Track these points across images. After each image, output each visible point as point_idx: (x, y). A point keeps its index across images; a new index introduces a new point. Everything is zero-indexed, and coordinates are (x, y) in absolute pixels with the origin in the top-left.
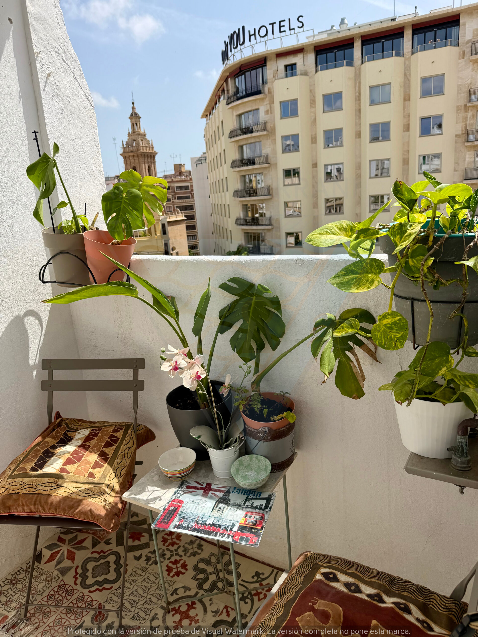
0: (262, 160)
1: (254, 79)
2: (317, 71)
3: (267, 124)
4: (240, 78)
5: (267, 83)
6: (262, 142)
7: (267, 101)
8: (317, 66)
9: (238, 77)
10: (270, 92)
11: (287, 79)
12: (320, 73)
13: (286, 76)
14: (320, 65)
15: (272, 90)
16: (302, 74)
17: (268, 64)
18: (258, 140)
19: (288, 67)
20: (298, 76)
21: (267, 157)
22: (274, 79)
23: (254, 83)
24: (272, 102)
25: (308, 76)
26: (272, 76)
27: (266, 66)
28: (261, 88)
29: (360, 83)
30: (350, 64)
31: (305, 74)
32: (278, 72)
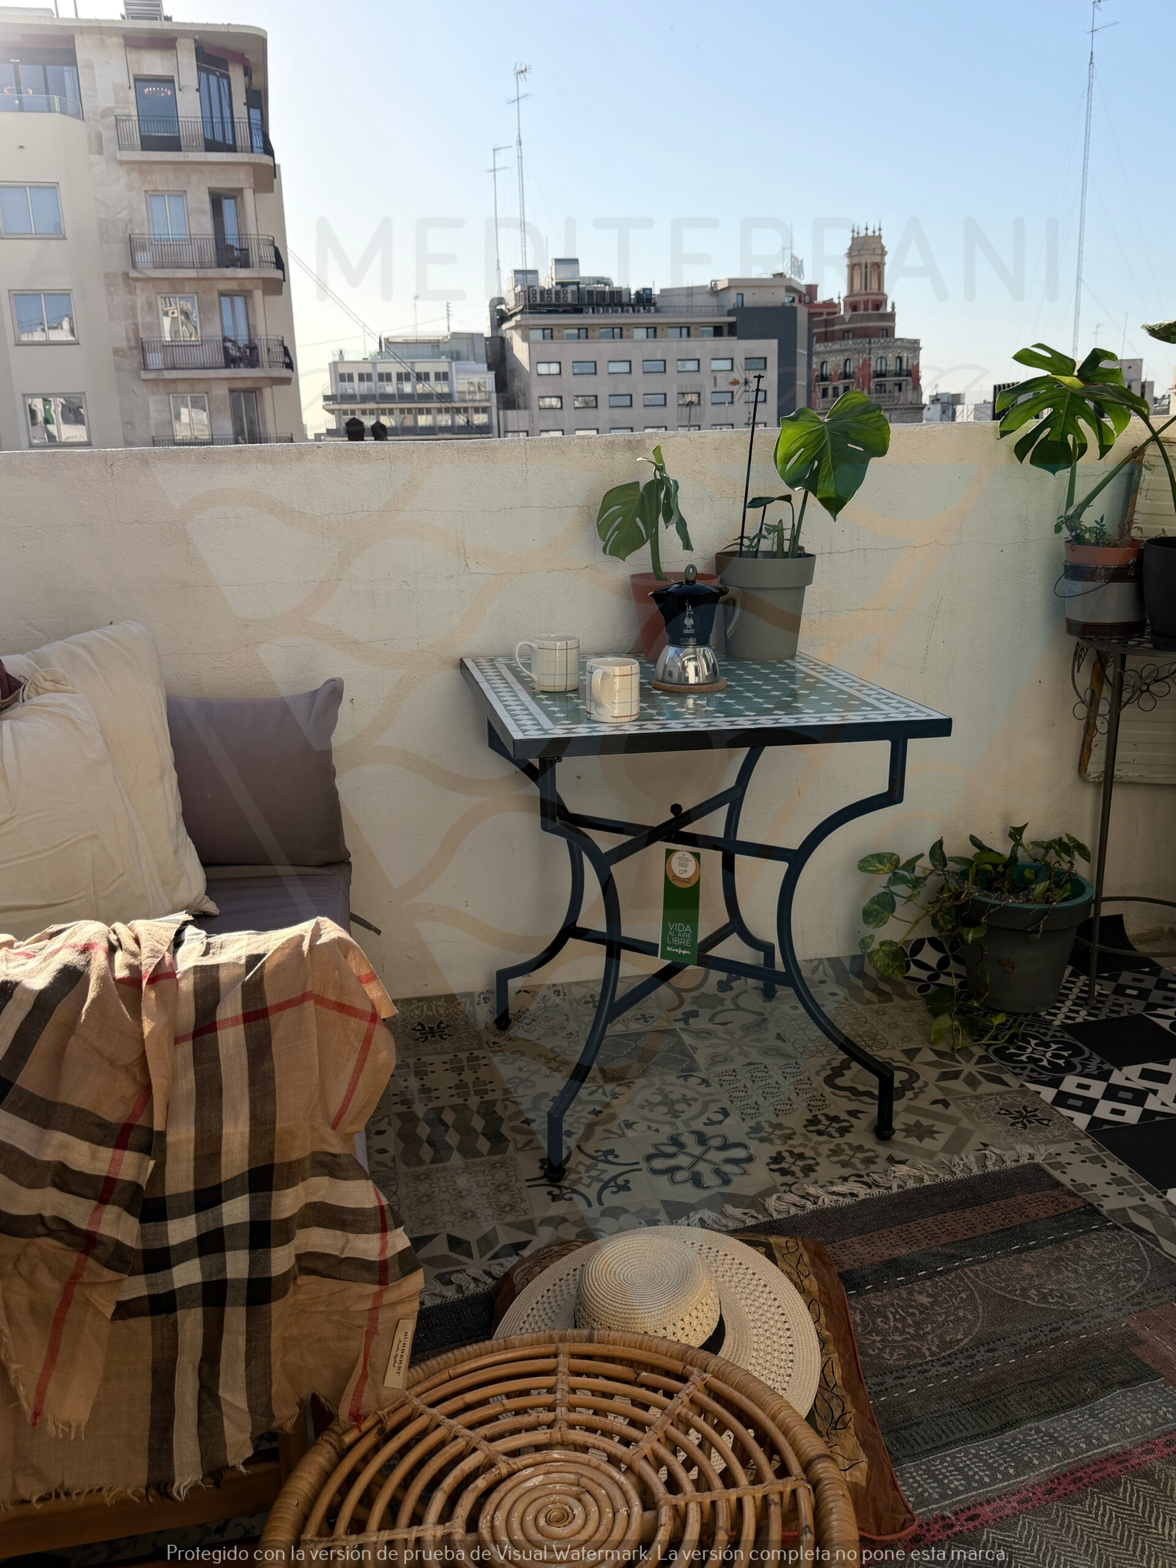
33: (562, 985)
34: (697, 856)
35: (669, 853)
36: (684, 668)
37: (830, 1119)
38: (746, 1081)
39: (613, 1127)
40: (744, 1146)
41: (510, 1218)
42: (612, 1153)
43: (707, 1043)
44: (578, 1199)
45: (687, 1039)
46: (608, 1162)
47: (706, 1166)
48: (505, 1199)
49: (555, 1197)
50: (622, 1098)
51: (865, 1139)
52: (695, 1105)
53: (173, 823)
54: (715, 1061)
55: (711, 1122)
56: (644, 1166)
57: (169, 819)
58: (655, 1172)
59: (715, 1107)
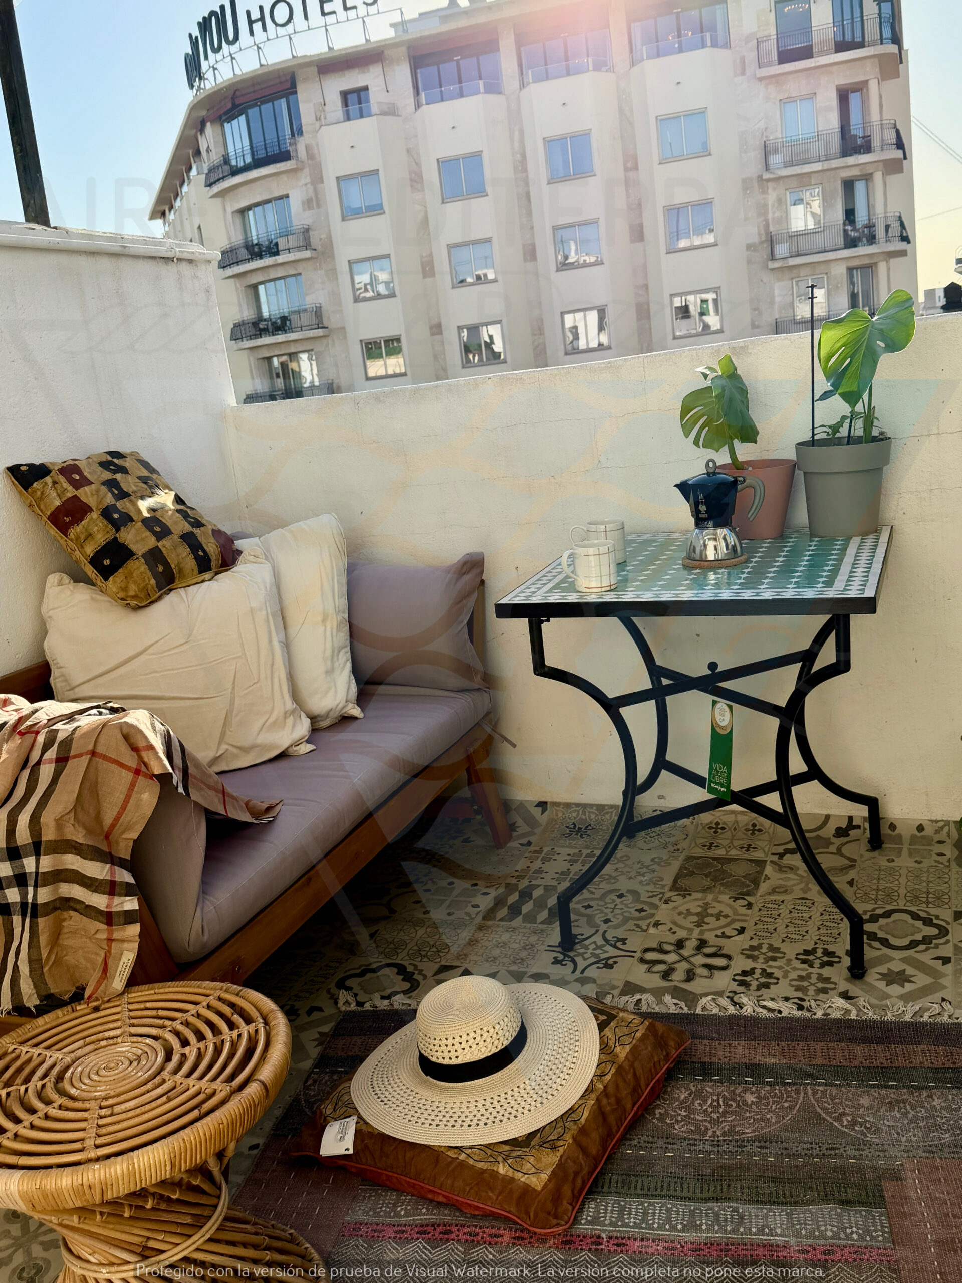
0: (306, 319)
1: (269, 125)
2: (418, 105)
3: (311, 233)
4: (235, 122)
5: (300, 133)
6: (303, 276)
7: (305, 178)
8: (417, 92)
9: (229, 120)
10: (311, 156)
11: (348, 123)
12: (425, 108)
13: (348, 118)
14: (425, 90)
15: (316, 151)
16: (383, 113)
17: (300, 88)
18: (292, 272)
19: (349, 96)
20: (375, 117)
21: (318, 312)
22: (317, 124)
23: (271, 136)
24: (318, 179)
25: (398, 116)
26: (314, 118)
27: (296, 93)
28: (287, 145)
29: (521, 132)
30: (494, 88)
31: (391, 111)
32: (327, 108)
37: (826, 953)
38: (784, 911)
39: (643, 923)
40: (729, 957)
41: (514, 968)
42: (624, 941)
43: (783, 876)
44: (570, 966)
45: (769, 870)
46: (615, 947)
47: (684, 966)
48: (523, 954)
49: (556, 961)
50: (671, 905)
51: (839, 974)
52: (723, 921)
53: (329, 652)
54: (774, 891)
55: (724, 935)
56: (638, 955)
57: (325, 649)
58: (642, 961)
59: (737, 925)
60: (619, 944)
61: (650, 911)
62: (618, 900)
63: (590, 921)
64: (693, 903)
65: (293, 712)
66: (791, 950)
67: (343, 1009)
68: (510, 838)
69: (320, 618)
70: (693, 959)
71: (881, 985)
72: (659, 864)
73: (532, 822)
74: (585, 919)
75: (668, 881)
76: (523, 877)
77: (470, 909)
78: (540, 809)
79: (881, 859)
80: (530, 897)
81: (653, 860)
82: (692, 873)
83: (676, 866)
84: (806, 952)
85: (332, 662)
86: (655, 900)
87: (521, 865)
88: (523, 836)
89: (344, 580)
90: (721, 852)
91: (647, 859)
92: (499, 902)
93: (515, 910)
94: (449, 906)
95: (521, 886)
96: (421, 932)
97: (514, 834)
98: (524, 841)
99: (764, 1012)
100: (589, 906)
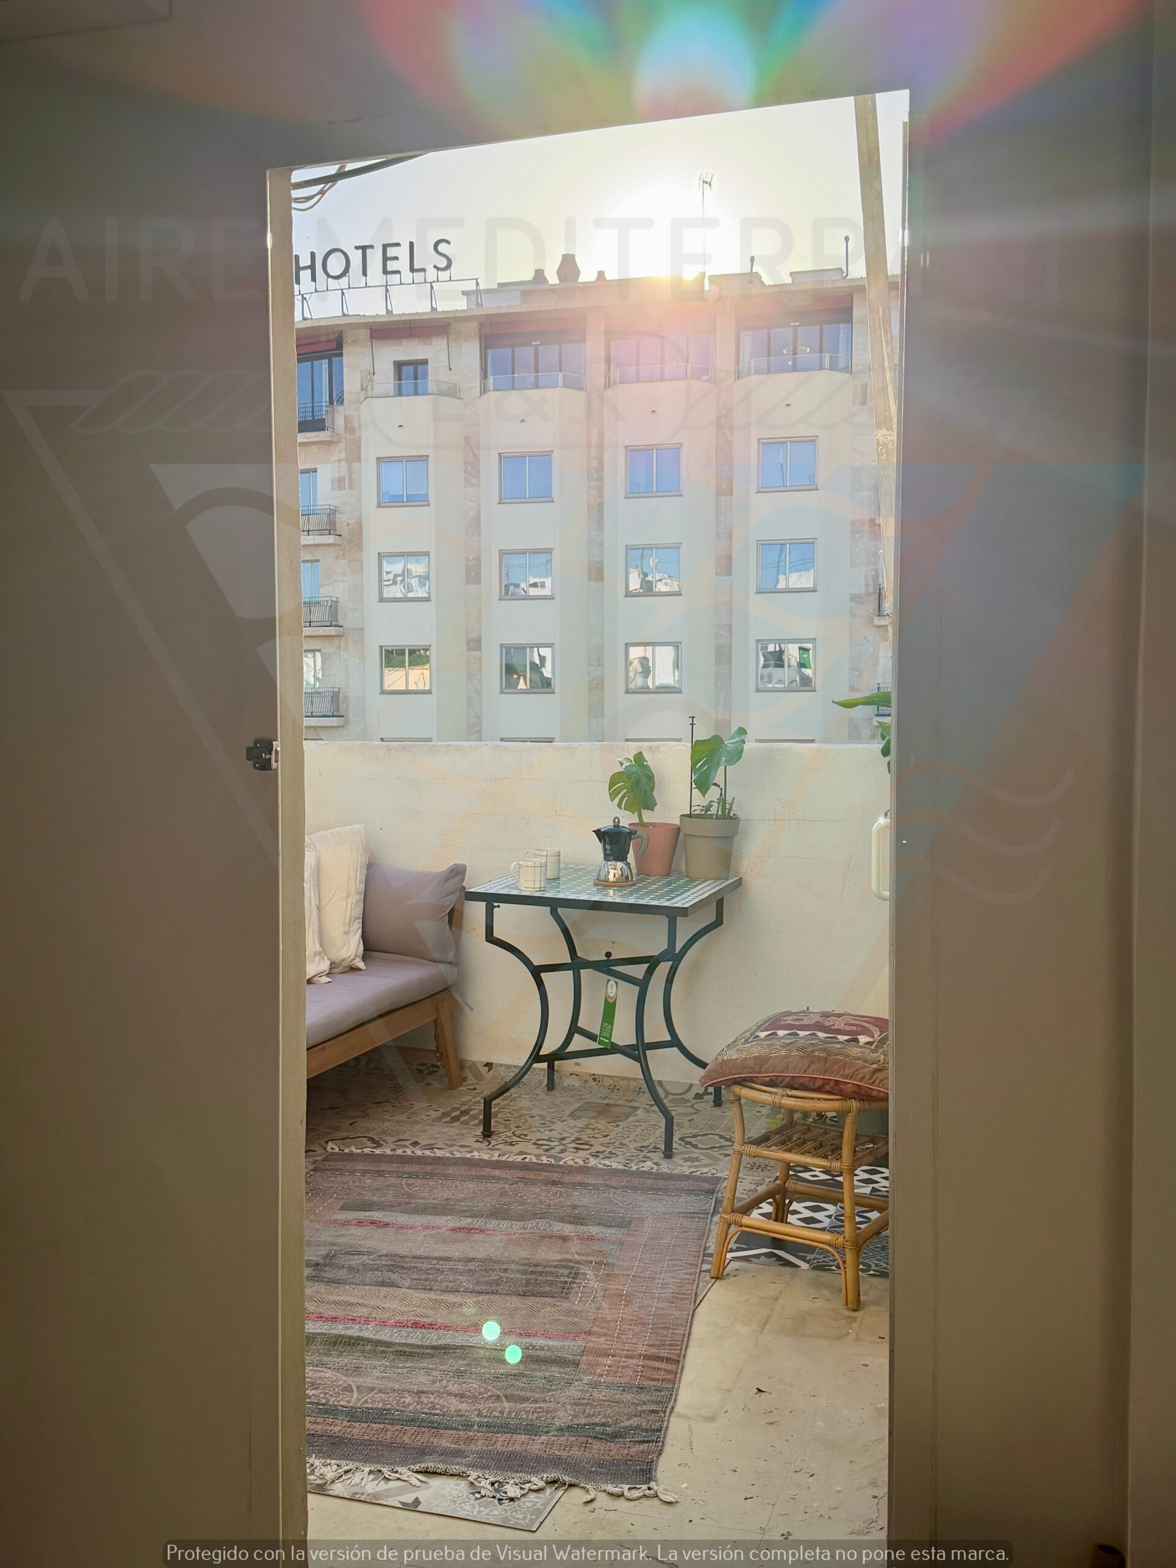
0: (317, 614)
2: (484, 390)
3: (338, 516)
5: (341, 401)
6: (322, 564)
7: (339, 452)
8: (485, 375)
10: (349, 429)
11: (399, 398)
12: (493, 395)
13: (400, 393)
14: (494, 374)
15: (356, 425)
16: (441, 393)
17: (346, 350)
18: (308, 557)
19: (404, 368)
20: (431, 396)
21: (334, 607)
22: (363, 395)
24: (354, 455)
25: (459, 398)
26: (359, 387)
28: (323, 413)
29: (601, 437)
32: (375, 377)
33: (598, 1075)
34: (616, 983)
35: (609, 981)
36: (608, 872)
37: (655, 1147)
38: (639, 1130)
39: (542, 1130)
40: (592, 1145)
41: (449, 1142)
42: (526, 1135)
43: (647, 1115)
44: (487, 1143)
45: (639, 1112)
46: (519, 1137)
47: (562, 1147)
48: (456, 1137)
49: (477, 1141)
50: (565, 1123)
51: (658, 1156)
52: (596, 1131)
53: (347, 919)
54: (638, 1121)
55: (593, 1137)
56: (534, 1141)
57: (345, 916)
58: (534, 1144)
59: (605, 1134)
60: (522, 1136)
61: (549, 1124)
62: (529, 1119)
63: (506, 1126)
64: (580, 1123)
65: (320, 953)
66: (632, 1146)
67: (331, 1150)
68: (461, 1085)
69: (345, 895)
70: (568, 1145)
71: (681, 1162)
72: (565, 1104)
73: (479, 1077)
74: (503, 1125)
75: (568, 1112)
76: (465, 1105)
77: (423, 1116)
78: (487, 1068)
79: (717, 1111)
80: (468, 1114)
81: (561, 1102)
82: (587, 1110)
83: (577, 1105)
84: (642, 1147)
85: (349, 927)
86: (554, 1120)
87: (466, 1099)
88: (471, 1085)
89: (365, 872)
90: (612, 1102)
91: (557, 1102)
92: (445, 1115)
93: (455, 1119)
94: (409, 1115)
95: (463, 1108)
96: (387, 1124)
97: (465, 1083)
98: (472, 1087)
99: (602, 1166)
100: (509, 1120)
